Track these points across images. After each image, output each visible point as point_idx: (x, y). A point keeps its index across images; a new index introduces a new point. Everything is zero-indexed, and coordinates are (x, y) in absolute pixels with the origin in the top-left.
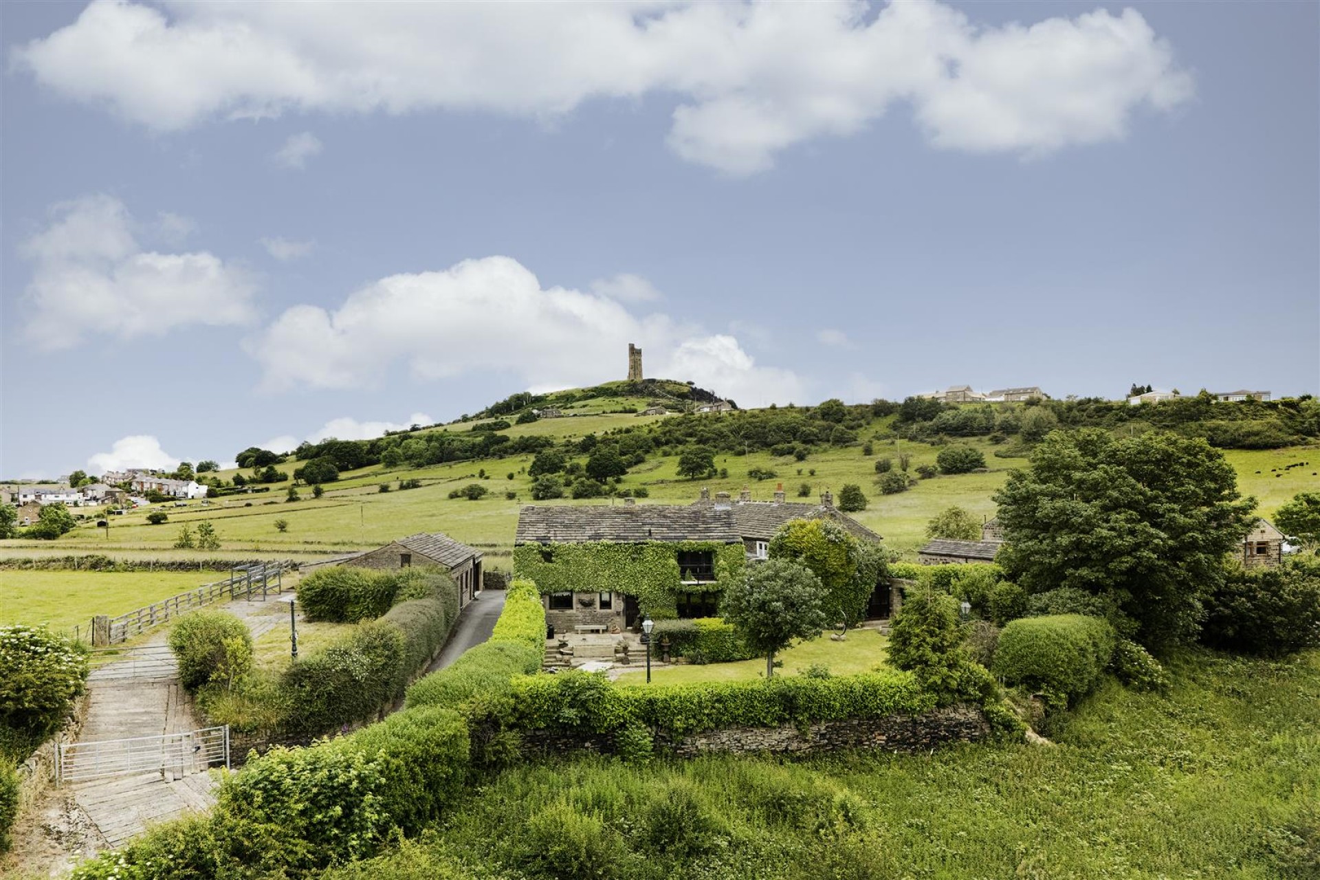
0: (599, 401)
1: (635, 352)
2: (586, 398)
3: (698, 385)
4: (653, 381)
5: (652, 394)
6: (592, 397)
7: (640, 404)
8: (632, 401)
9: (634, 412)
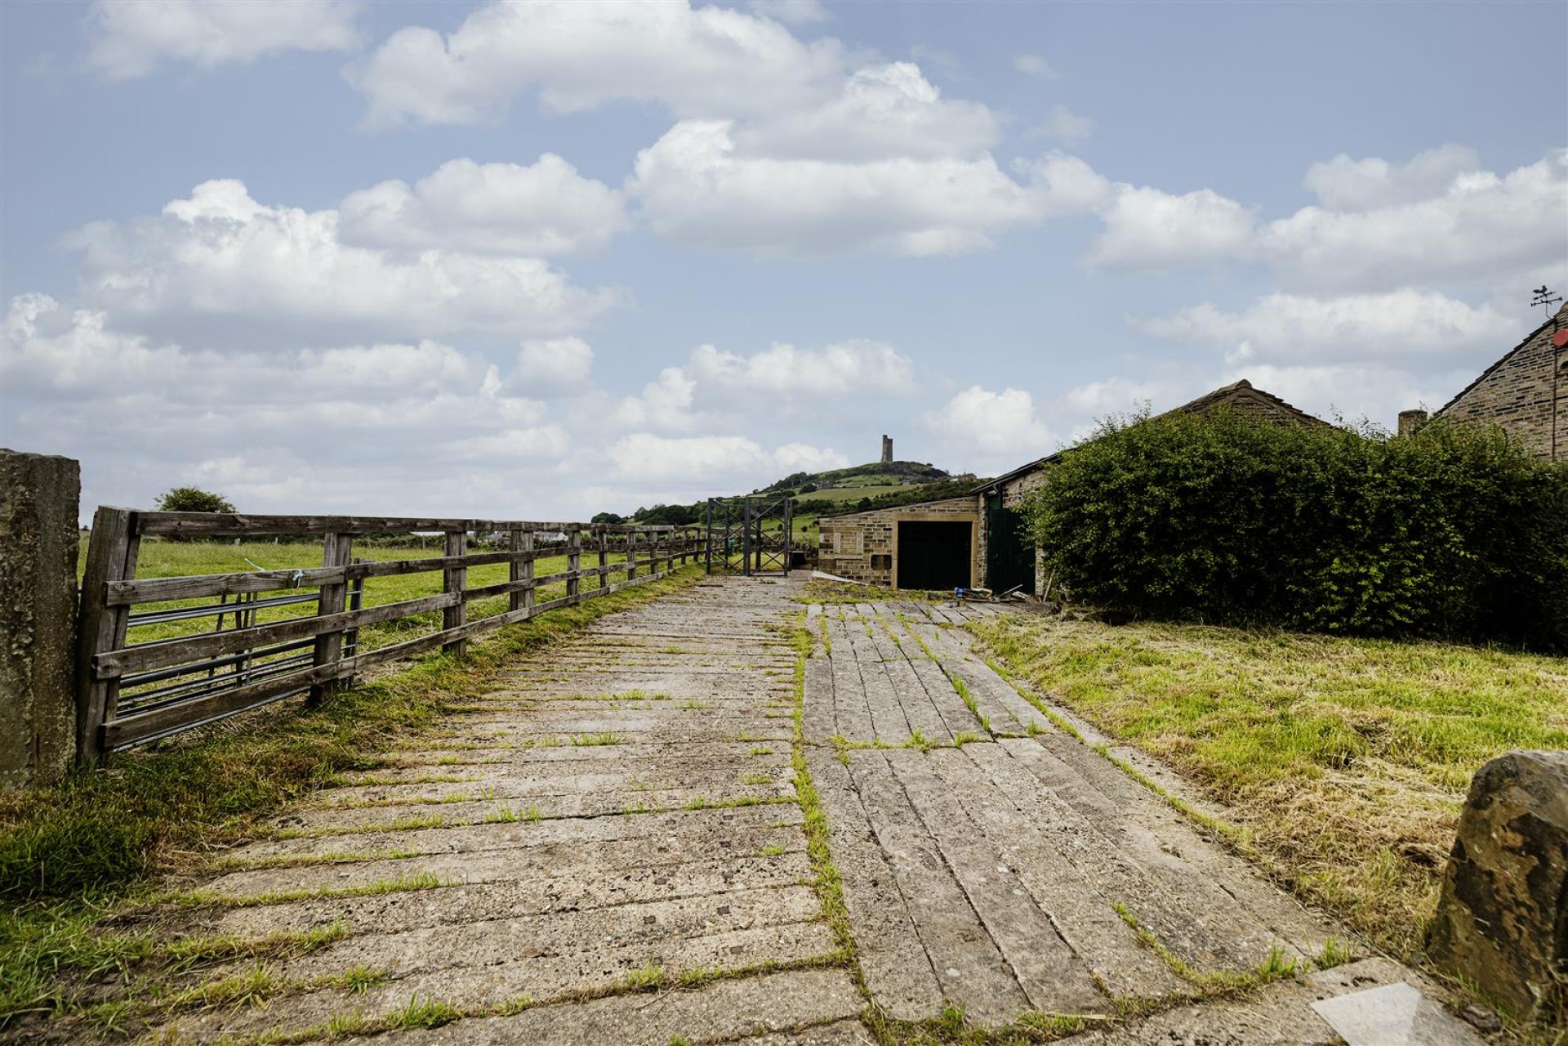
0: (860, 477)
1: (888, 442)
2: (849, 476)
3: (936, 467)
4: (902, 463)
5: (901, 472)
6: (855, 475)
7: (894, 479)
8: (886, 478)
9: (889, 484)
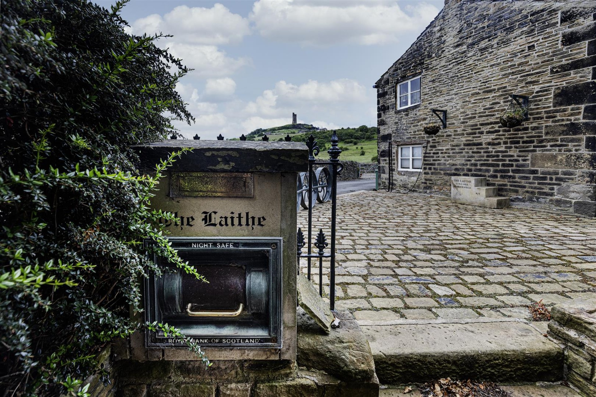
0: (283, 130)
1: (294, 116)
2: (279, 129)
3: (314, 126)
4: (300, 124)
5: (300, 128)
6: (281, 129)
7: (296, 131)
8: (293, 130)
9: (294, 133)
